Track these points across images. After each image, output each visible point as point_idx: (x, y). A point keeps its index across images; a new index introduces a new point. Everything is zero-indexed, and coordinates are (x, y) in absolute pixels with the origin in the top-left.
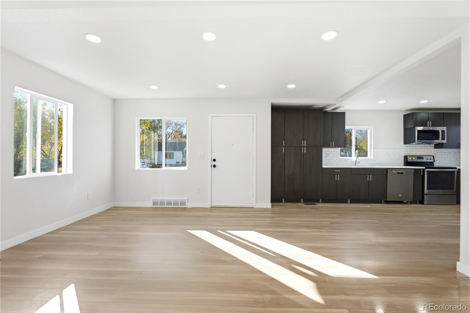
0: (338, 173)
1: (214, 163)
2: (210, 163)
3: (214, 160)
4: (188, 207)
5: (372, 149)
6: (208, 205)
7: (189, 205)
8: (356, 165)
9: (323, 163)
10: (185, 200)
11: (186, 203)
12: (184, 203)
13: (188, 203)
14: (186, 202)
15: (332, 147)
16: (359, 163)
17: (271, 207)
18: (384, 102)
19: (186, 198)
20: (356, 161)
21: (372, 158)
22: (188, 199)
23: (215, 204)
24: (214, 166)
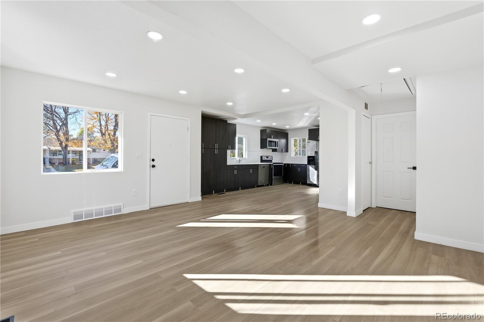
0: (236, 169)
1: (153, 163)
2: (149, 163)
3: (153, 160)
4: (124, 213)
5: (247, 152)
6: (147, 207)
7: (125, 211)
8: (239, 163)
9: (227, 162)
10: (121, 206)
11: (122, 210)
12: (120, 210)
13: (124, 209)
14: (122, 207)
15: (229, 149)
16: (241, 161)
17: (201, 200)
18: (259, 121)
19: (122, 204)
20: (240, 160)
21: (247, 157)
22: (123, 204)
23: (154, 205)
24: (153, 166)
